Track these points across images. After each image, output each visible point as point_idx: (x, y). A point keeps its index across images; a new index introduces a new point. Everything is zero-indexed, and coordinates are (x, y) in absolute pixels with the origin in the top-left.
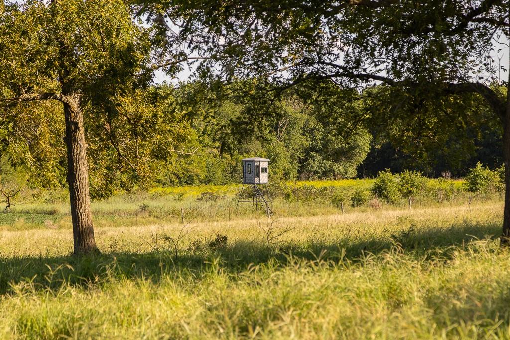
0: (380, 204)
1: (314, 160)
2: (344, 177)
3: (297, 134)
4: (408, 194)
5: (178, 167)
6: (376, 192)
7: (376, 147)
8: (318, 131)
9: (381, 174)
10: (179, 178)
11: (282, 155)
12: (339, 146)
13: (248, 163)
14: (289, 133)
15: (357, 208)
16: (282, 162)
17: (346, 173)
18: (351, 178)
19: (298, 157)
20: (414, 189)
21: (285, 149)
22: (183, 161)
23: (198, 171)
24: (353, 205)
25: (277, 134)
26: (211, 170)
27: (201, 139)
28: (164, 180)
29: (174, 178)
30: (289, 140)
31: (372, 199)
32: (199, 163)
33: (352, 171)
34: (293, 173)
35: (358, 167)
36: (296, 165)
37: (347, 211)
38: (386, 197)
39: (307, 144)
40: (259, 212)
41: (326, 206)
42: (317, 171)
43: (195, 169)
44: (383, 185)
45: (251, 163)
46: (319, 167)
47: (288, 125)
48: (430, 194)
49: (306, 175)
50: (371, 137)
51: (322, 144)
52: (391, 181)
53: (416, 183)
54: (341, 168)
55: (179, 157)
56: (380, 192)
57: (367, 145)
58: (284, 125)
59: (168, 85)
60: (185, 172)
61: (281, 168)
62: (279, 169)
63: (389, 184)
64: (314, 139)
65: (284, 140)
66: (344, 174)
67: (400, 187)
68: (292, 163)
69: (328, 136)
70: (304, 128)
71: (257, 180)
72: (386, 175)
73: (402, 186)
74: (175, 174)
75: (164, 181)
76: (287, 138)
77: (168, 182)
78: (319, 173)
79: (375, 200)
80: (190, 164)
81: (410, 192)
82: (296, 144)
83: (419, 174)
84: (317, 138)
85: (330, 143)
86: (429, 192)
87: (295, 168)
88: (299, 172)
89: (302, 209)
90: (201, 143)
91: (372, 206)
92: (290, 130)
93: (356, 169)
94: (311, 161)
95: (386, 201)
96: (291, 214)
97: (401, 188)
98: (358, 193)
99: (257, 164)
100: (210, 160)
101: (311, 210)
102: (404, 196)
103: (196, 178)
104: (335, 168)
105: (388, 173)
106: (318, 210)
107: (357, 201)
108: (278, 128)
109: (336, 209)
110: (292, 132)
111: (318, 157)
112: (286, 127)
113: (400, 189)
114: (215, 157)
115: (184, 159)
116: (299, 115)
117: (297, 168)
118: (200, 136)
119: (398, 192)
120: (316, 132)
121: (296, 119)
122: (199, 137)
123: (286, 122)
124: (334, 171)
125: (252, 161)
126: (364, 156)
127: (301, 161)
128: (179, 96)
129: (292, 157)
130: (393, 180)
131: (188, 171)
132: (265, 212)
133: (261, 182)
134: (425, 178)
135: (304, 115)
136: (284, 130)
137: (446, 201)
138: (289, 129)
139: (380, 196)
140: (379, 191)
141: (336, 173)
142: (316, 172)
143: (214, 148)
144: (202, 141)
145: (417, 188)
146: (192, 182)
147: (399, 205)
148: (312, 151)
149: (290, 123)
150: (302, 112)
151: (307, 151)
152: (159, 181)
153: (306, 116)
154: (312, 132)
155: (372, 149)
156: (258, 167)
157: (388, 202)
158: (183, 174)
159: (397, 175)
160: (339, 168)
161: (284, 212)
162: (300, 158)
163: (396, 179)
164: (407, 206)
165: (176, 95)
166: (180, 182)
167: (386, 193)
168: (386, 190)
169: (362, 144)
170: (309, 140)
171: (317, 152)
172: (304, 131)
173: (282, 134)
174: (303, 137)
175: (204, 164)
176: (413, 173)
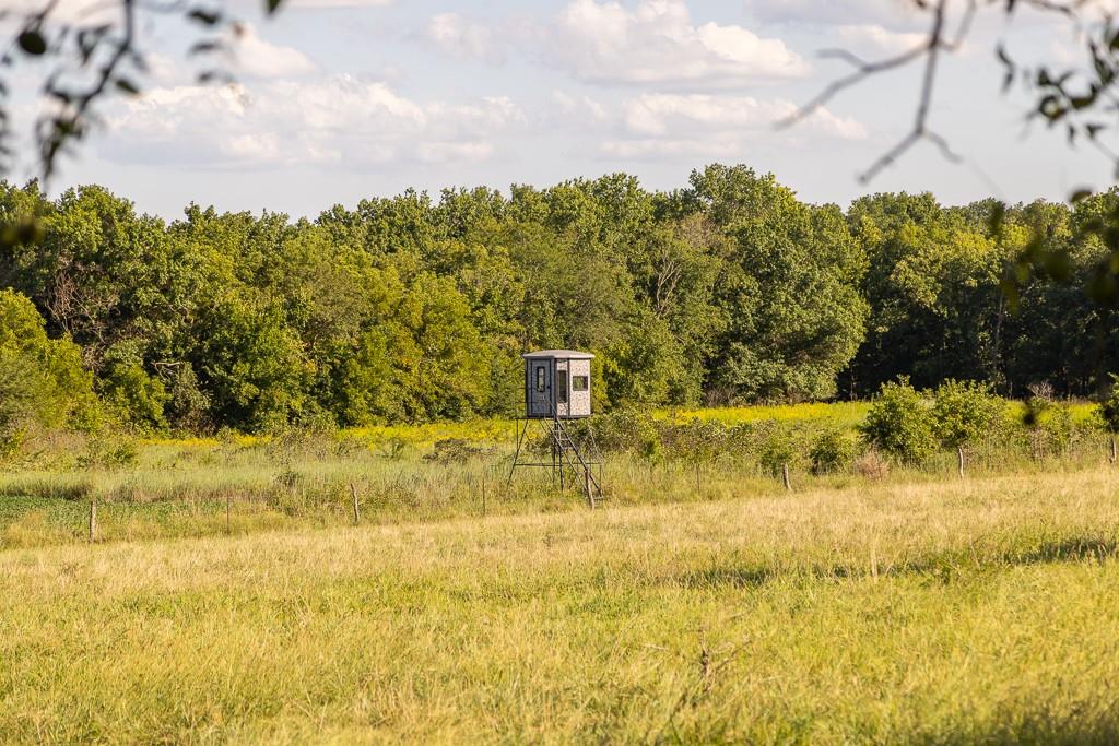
0: (884, 466)
1: (739, 361)
2: (808, 399)
3: (699, 301)
4: (955, 440)
5: (425, 378)
6: (874, 437)
7: (881, 329)
8: (749, 294)
9: (888, 389)
10: (427, 404)
11: (664, 348)
12: (797, 328)
13: (539, 364)
14: (681, 300)
15: (823, 479)
16: (666, 365)
17: (812, 389)
18: (821, 401)
19: (703, 354)
20: (970, 428)
21: (672, 336)
22: (436, 364)
23: (471, 388)
24: (814, 471)
25: (655, 302)
26: (501, 386)
27: (478, 313)
28: (390, 408)
29: (414, 404)
30: (682, 314)
31: (862, 454)
32: (473, 368)
33: (826, 384)
34: (693, 390)
35: (839, 374)
36: (699, 371)
37: (799, 488)
38: (900, 447)
39: (722, 324)
40: (566, 492)
41: (745, 474)
42: (746, 385)
43: (463, 382)
44: (892, 417)
45: (546, 364)
46: (751, 376)
47: (680, 281)
48: (1013, 439)
49: (718, 395)
50: (869, 307)
51: (757, 324)
52: (911, 408)
53: (977, 413)
54: (801, 378)
55: (427, 354)
56: (884, 435)
57: (859, 325)
58: (669, 281)
59: (418, 199)
60: (440, 391)
61: (663, 380)
62: (658, 380)
63: (907, 414)
64: (738, 314)
65: (671, 317)
66: (807, 390)
67: (935, 421)
68: (688, 367)
69: (770, 305)
70: (715, 289)
71: (561, 409)
72: (899, 392)
73: (941, 419)
74: (417, 395)
75: (391, 410)
76: (677, 309)
77: (402, 414)
78: (751, 389)
79: (871, 458)
80: (452, 371)
81: (962, 434)
82: (698, 323)
83: (983, 388)
84: (746, 311)
85: (776, 320)
86: (1009, 435)
87: (697, 379)
88: (706, 387)
89: (682, 484)
90: (478, 323)
91: (864, 472)
92: (683, 294)
93: (835, 380)
94: (732, 363)
95: (900, 458)
96: (650, 498)
97: (937, 424)
98: (826, 440)
99: (561, 366)
100: (498, 361)
101: (705, 486)
102: (944, 445)
103: (465, 403)
104: (786, 377)
105: (903, 388)
106: (721, 485)
107: (825, 458)
108: (656, 288)
109: (769, 482)
110: (688, 297)
111: (749, 352)
112: (674, 286)
113: (934, 429)
114: (511, 354)
115: (438, 361)
116: (704, 260)
117: (701, 379)
118: (477, 308)
119: (929, 437)
120: (744, 297)
121: (696, 268)
122: (473, 310)
123: (674, 275)
124: (784, 385)
125: (549, 359)
126: (852, 350)
127: (709, 363)
128: (441, 221)
129: (688, 352)
130: (918, 405)
131: (447, 388)
132: (584, 492)
133: (573, 412)
134: (999, 399)
135: (716, 258)
136: (669, 294)
137: (1051, 456)
138: (681, 291)
139: (884, 445)
140: (882, 434)
141: (789, 388)
142: (742, 388)
143: (509, 334)
144: (481, 319)
145: (979, 423)
146: (458, 411)
147: (934, 469)
148: (736, 341)
149: (683, 276)
150: (710, 253)
151: (724, 340)
152: (379, 412)
153: (719, 262)
154: (734, 296)
155: (871, 334)
156: (563, 373)
157: (904, 461)
158: (436, 393)
159: (928, 391)
160: (796, 377)
161: (634, 491)
162: (708, 358)
163: (926, 403)
164: (953, 469)
165: (435, 218)
166: (430, 414)
167: (899, 438)
168: (899, 430)
169: (848, 324)
170: (728, 314)
171: (745, 342)
172: (716, 296)
173: (665, 303)
174: (714, 308)
175: (485, 370)
176: (967, 386)
